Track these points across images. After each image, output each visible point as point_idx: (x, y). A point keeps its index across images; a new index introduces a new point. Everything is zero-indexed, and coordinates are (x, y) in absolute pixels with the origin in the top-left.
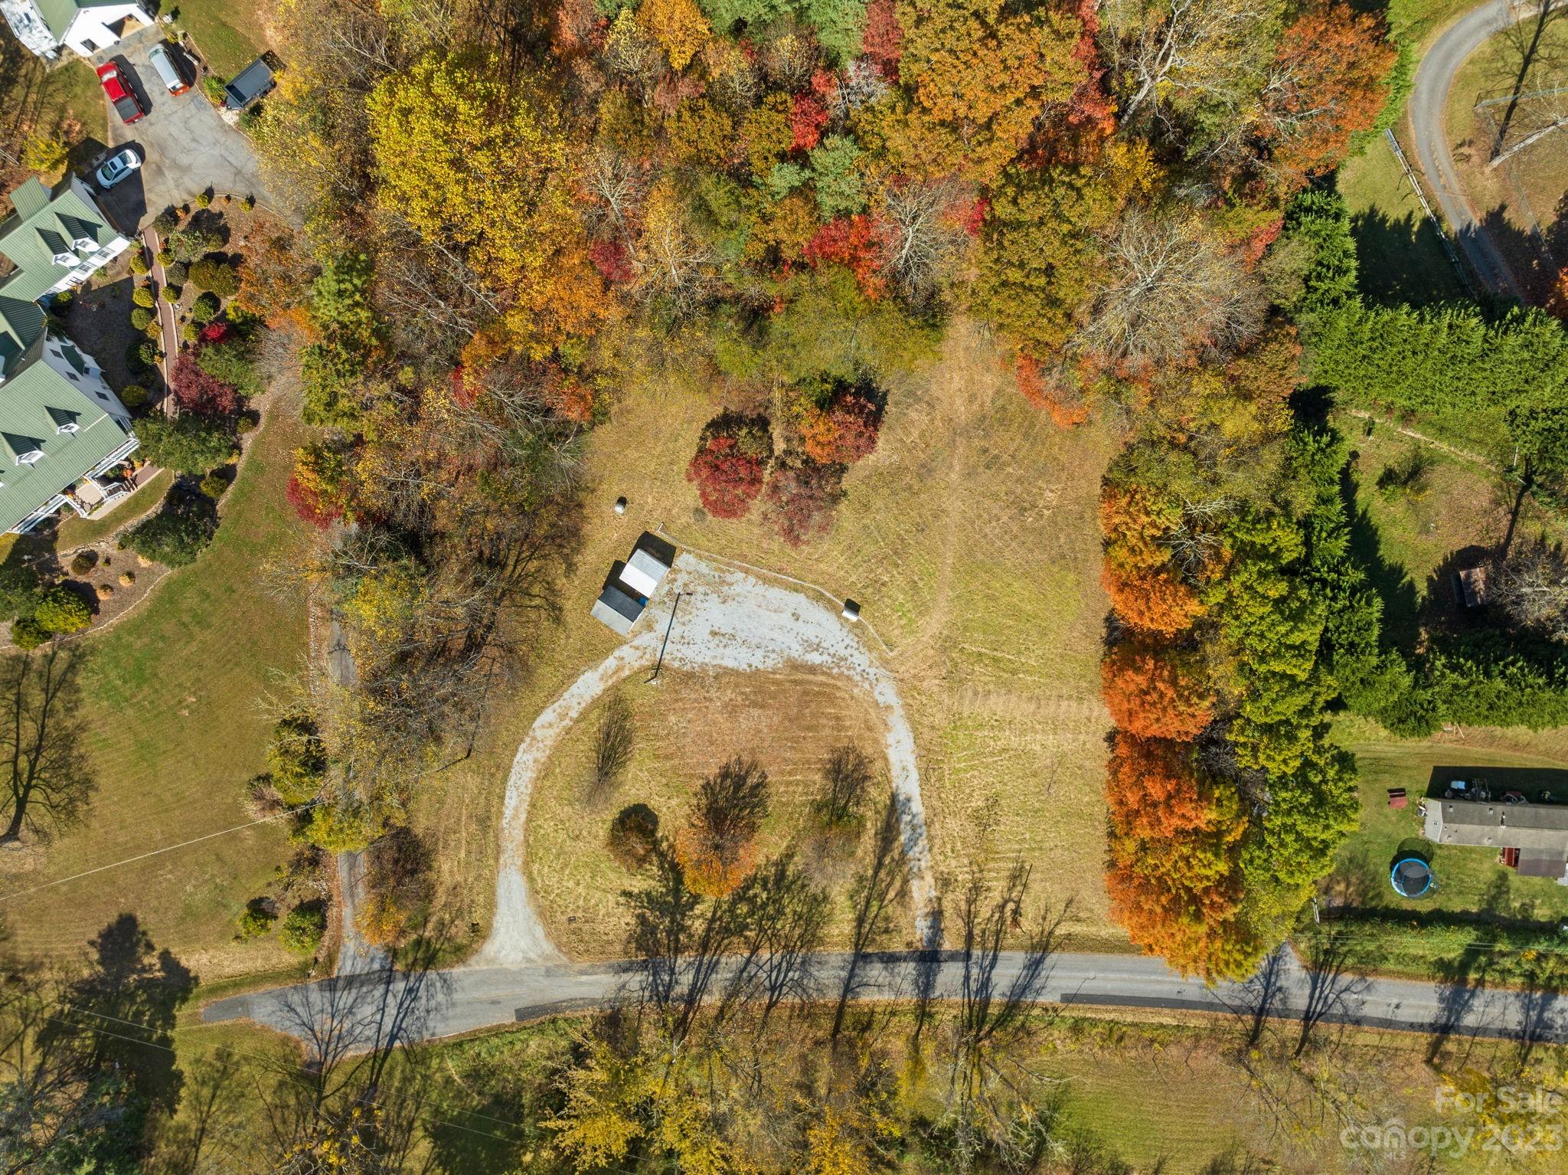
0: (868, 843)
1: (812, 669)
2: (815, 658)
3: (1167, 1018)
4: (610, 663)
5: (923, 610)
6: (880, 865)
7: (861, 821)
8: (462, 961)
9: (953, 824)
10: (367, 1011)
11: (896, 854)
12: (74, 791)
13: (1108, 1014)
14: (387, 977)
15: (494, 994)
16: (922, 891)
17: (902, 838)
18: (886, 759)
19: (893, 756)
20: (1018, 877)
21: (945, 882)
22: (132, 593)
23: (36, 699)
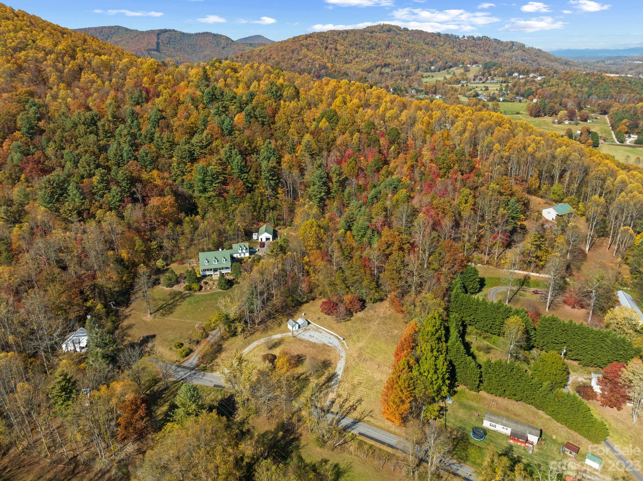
0: (323, 378)
1: (328, 346)
2: (330, 345)
3: (390, 450)
4: (285, 334)
5: (359, 341)
6: (324, 384)
7: (324, 373)
8: (211, 372)
9: (347, 385)
10: (182, 373)
11: (330, 384)
12: (168, 313)
13: (372, 443)
14: (193, 369)
15: (212, 380)
16: (331, 396)
17: (332, 383)
18: (336, 365)
19: (338, 365)
20: (360, 401)
21: (339, 396)
22: (208, 291)
23: (177, 298)
